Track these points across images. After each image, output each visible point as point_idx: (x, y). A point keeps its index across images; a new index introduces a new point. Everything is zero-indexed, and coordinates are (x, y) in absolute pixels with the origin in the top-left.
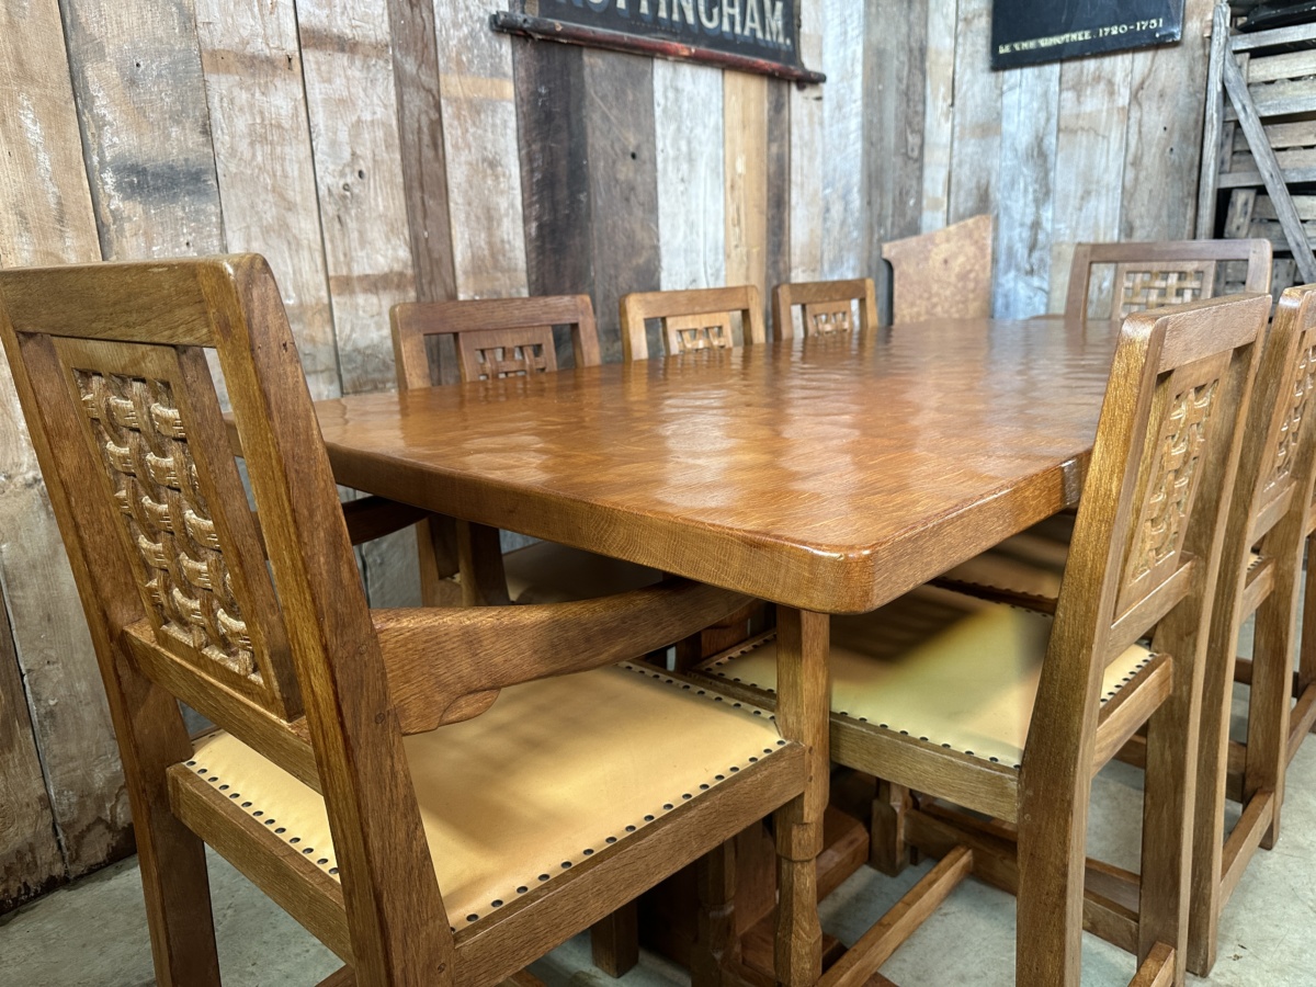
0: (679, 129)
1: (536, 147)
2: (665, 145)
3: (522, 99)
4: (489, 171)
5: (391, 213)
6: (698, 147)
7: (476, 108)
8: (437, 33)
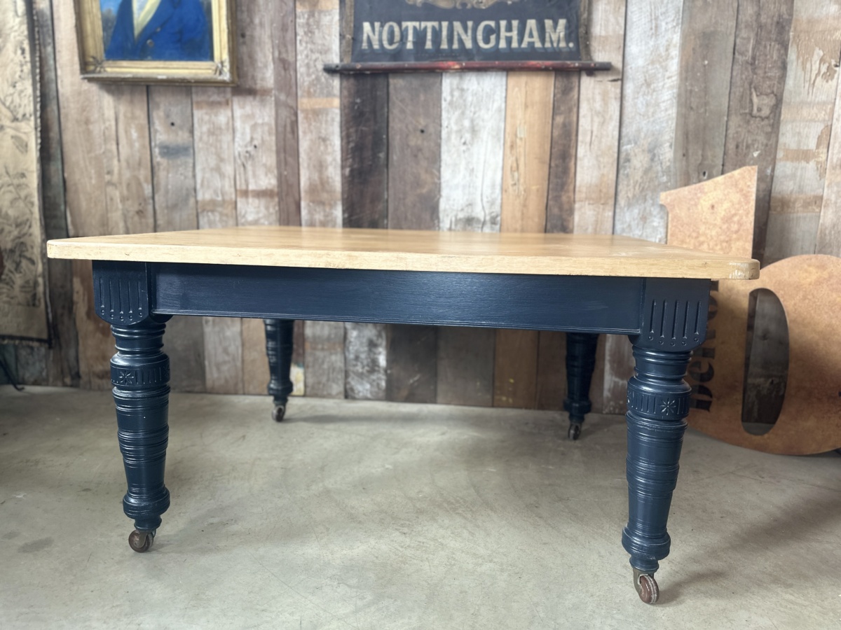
0: (463, 113)
1: (352, 130)
2: (449, 124)
3: (345, 106)
4: (322, 143)
5: (269, 163)
6: (481, 123)
7: (316, 113)
8: (298, 81)
